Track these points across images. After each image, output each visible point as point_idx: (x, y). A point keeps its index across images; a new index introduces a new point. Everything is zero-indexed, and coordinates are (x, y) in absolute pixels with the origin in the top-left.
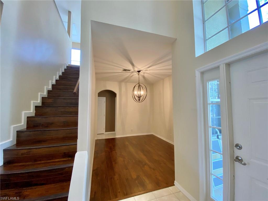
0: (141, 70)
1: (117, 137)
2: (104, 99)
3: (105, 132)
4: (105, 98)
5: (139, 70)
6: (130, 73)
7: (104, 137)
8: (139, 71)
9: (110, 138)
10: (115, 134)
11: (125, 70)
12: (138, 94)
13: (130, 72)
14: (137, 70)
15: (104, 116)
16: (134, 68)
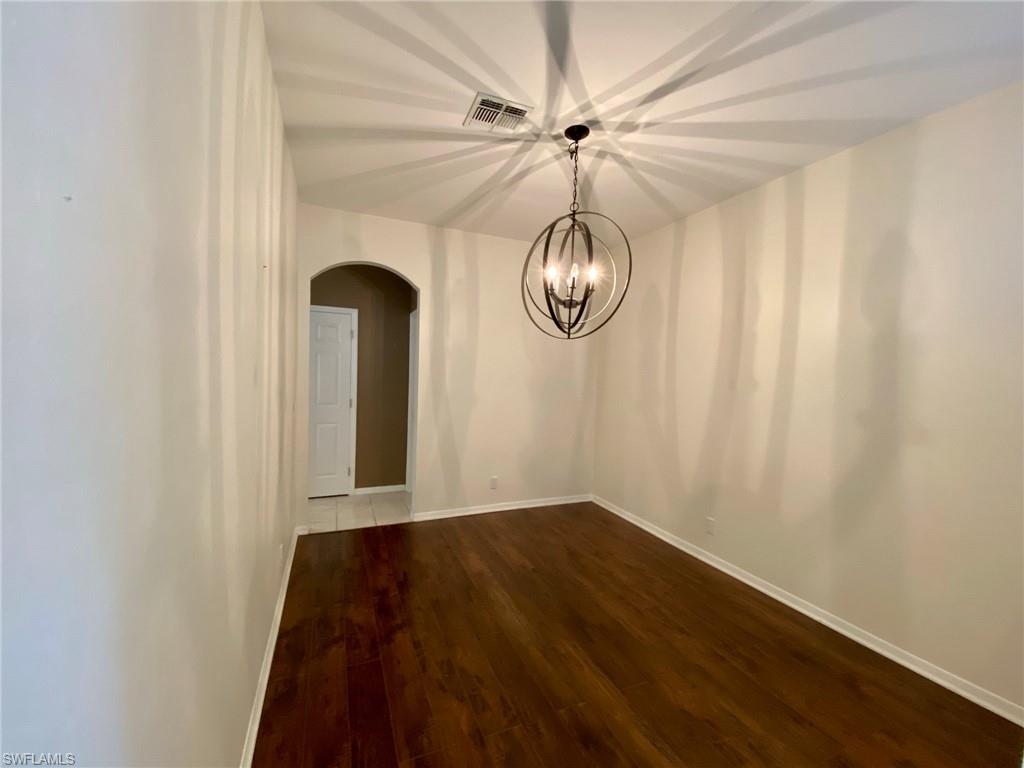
0: (595, 123)
1: (416, 520)
2: (346, 322)
3: (357, 486)
4: (355, 313)
5: (580, 120)
6: (515, 146)
7: (350, 519)
8: (577, 132)
9: (379, 524)
10: (404, 500)
11: (489, 108)
12: (569, 283)
13: (522, 129)
14: (569, 112)
15: (351, 405)
16: (553, 93)
